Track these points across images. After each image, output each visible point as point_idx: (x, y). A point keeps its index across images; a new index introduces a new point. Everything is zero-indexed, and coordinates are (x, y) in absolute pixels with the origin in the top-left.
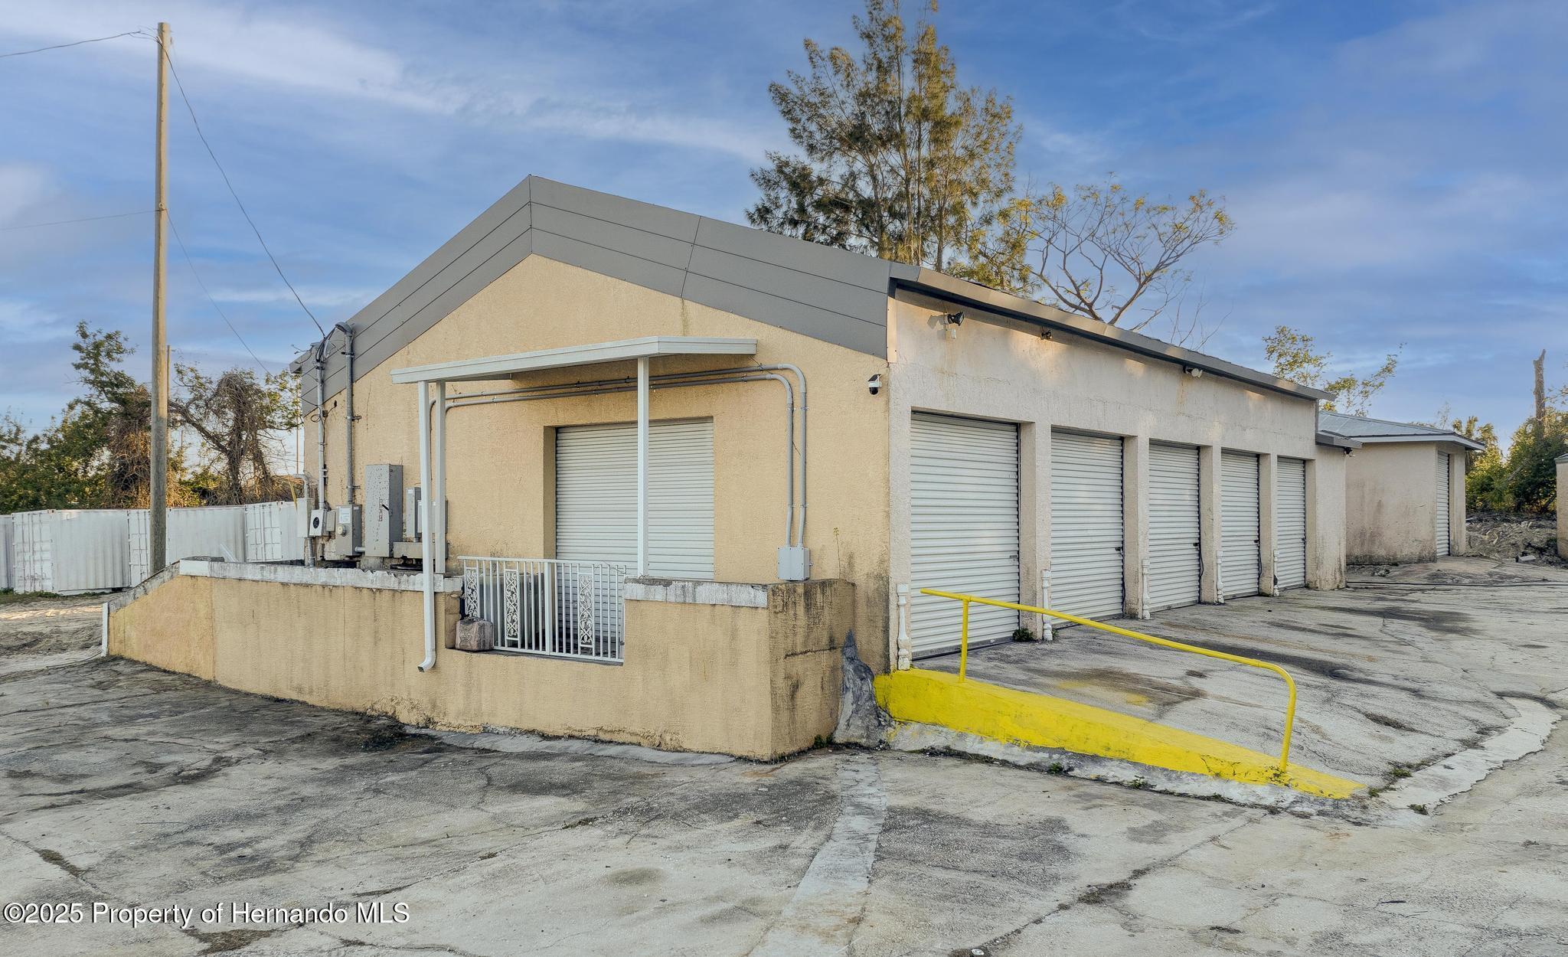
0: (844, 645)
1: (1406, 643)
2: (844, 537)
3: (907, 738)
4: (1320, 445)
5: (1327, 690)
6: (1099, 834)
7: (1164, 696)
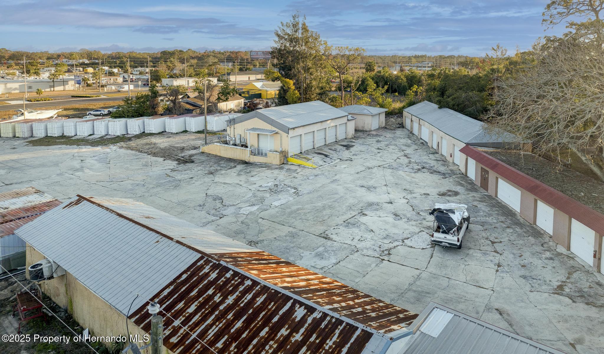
0: (285, 156)
1: (339, 152)
2: (285, 147)
3: (289, 163)
4: (348, 120)
5: (324, 158)
6: (299, 170)
7: (308, 160)
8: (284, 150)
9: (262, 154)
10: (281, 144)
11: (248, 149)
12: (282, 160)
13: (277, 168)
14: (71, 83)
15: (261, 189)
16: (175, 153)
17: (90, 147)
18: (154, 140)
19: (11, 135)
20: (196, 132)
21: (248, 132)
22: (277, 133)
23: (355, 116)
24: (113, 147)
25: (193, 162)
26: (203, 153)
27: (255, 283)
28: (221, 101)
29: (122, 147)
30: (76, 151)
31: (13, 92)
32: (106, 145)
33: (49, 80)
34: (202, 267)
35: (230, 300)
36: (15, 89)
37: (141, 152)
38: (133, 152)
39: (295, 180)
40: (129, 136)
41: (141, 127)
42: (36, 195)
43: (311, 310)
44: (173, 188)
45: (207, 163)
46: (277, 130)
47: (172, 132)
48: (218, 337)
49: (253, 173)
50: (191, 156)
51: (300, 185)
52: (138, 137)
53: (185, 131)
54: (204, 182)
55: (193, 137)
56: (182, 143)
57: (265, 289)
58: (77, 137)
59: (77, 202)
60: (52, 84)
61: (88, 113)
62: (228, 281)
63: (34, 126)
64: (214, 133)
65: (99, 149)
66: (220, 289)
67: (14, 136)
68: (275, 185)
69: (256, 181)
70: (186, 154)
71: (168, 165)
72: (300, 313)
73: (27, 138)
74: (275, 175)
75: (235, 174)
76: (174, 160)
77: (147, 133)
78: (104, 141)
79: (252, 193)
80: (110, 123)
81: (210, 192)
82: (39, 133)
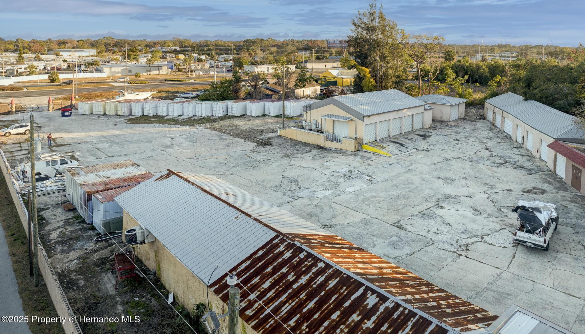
0: (360, 143)
1: (415, 141)
2: (360, 135)
3: (364, 150)
4: (425, 110)
5: (399, 147)
6: (374, 158)
7: (383, 148)
8: (358, 137)
9: (337, 140)
10: (356, 131)
11: (324, 134)
12: (357, 147)
13: (351, 155)
14: (165, 68)
15: (335, 174)
16: (255, 135)
17: (179, 126)
18: (236, 122)
19: (114, 113)
20: (274, 117)
21: (323, 118)
22: (352, 120)
23: (433, 106)
24: (200, 128)
25: (271, 144)
26: (280, 136)
27: (328, 266)
28: (298, 87)
29: (207, 128)
30: (167, 129)
31: (116, 75)
32: (194, 125)
33: (146, 65)
34: (277, 246)
35: (303, 280)
36: (118, 73)
37: (224, 133)
38: (217, 133)
39: (370, 167)
40: (214, 118)
41: (225, 109)
42: (132, 168)
43: (383, 299)
44: (252, 168)
45: (284, 146)
46: (352, 117)
47: (252, 115)
48: (290, 315)
49: (328, 158)
50: (269, 139)
51: (374, 172)
52: (222, 118)
53: (265, 115)
54: (281, 164)
55: (272, 121)
56: (261, 126)
57: (337, 273)
58: (168, 117)
59: (167, 176)
60: (149, 68)
61: (178, 96)
62: (302, 261)
63: (132, 105)
64: (291, 118)
65: (187, 128)
66: (294, 268)
67: (116, 114)
68: (349, 171)
69: (331, 166)
70: (265, 137)
71: (248, 146)
72: (372, 300)
73: (126, 116)
74: (349, 162)
75: (311, 158)
76: (254, 142)
77: (230, 116)
78: (192, 121)
79: (327, 177)
80: (197, 105)
81: (286, 174)
82: (137, 112)
